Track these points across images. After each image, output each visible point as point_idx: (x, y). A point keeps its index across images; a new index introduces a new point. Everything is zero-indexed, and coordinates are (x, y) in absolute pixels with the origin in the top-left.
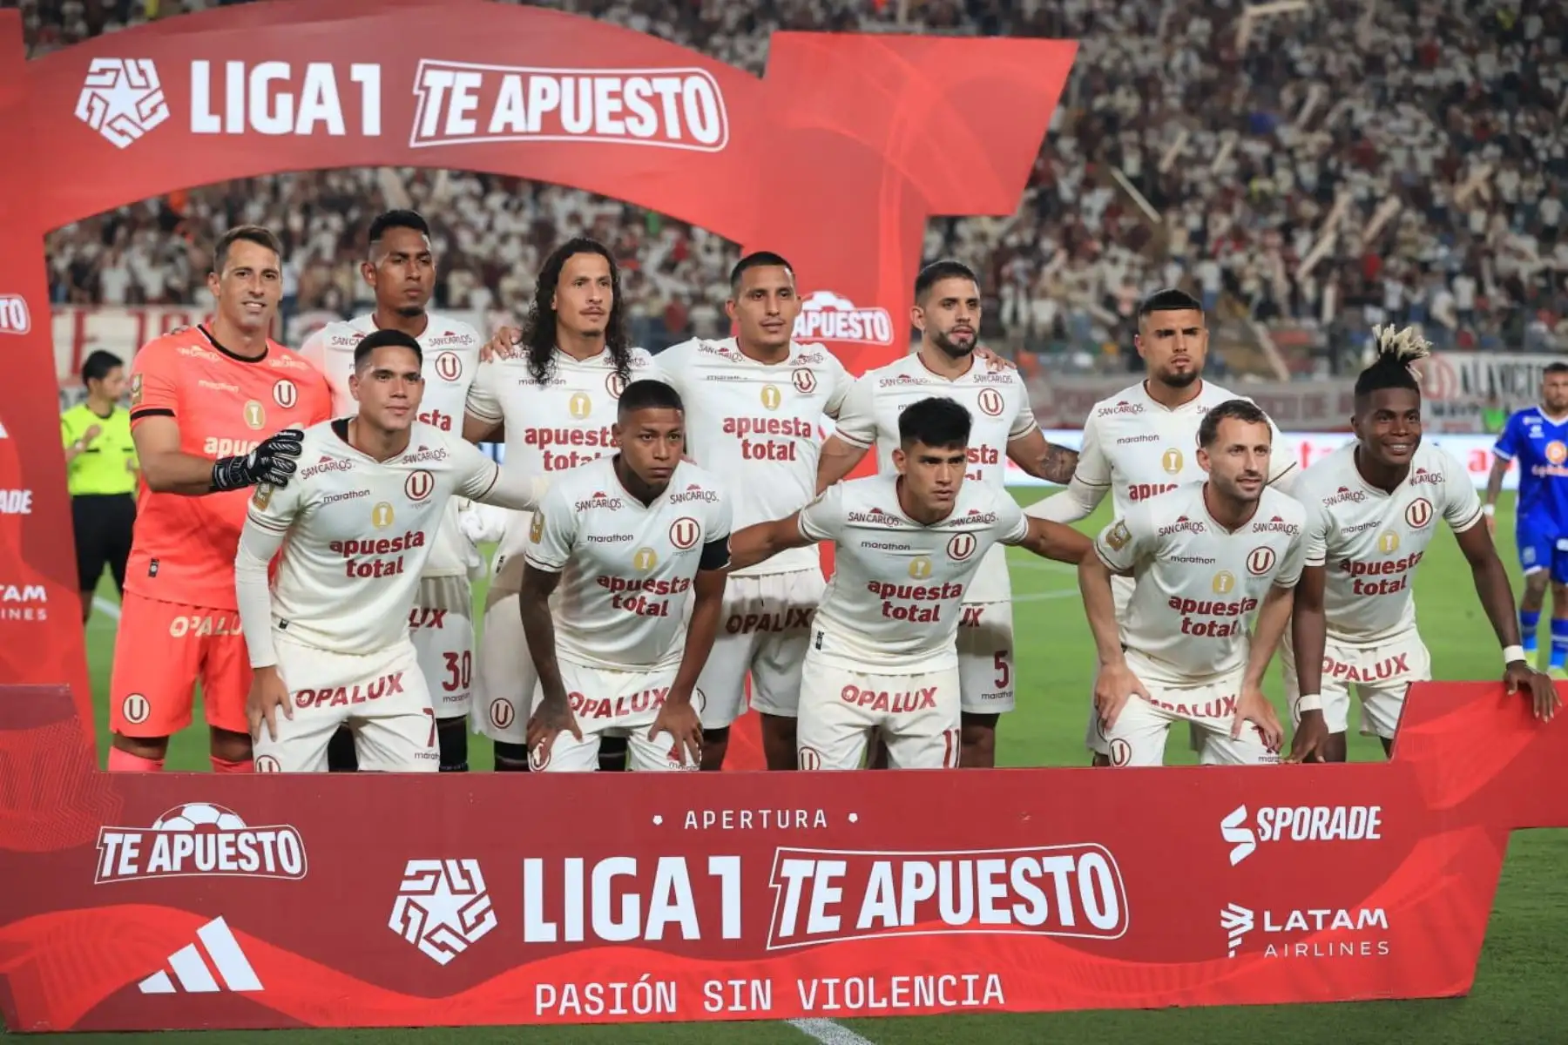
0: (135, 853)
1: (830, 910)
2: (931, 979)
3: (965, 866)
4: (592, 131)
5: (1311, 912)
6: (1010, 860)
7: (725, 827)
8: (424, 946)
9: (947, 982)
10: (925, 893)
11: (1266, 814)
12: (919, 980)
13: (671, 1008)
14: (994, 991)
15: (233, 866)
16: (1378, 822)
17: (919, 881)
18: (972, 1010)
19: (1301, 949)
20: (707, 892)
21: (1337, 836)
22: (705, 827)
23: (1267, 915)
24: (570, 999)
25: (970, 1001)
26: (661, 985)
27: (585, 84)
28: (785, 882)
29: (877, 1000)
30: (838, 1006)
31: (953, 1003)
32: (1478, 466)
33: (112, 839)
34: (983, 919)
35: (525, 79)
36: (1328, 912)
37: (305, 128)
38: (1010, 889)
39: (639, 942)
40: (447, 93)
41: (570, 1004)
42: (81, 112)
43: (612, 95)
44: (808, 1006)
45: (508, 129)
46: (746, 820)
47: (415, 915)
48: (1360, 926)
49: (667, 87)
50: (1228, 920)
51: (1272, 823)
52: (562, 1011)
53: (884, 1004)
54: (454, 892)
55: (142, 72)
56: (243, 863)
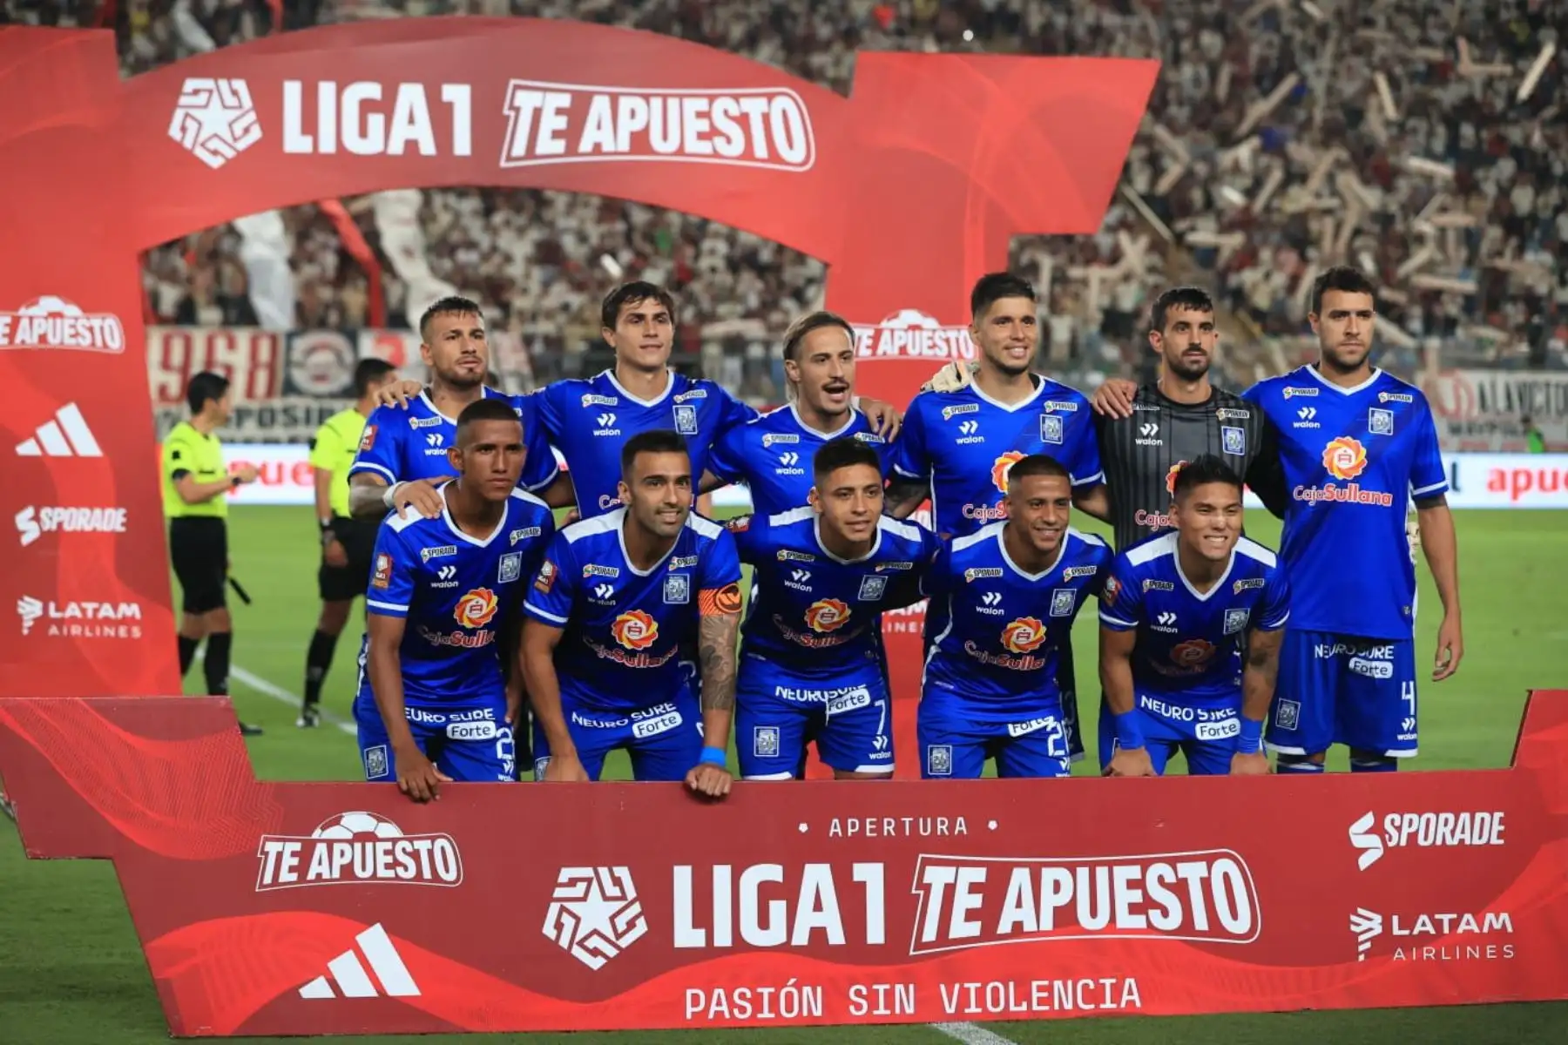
0: (295, 861)
1: (971, 915)
2: (1070, 983)
3: (1102, 872)
4: (680, 151)
5: (1437, 916)
6: (1145, 864)
7: (868, 834)
8: (577, 952)
9: (1085, 986)
10: (1063, 899)
11: (1393, 821)
12: (1058, 984)
13: (818, 1012)
14: (1131, 995)
15: (390, 873)
16: (1502, 828)
17: (1057, 887)
18: (1109, 1013)
19: (1428, 953)
20: (851, 898)
21: (1462, 841)
22: (849, 834)
23: (1395, 919)
24: (719, 1003)
25: (1108, 1005)
26: (807, 990)
27: (673, 104)
28: (927, 888)
29: (1017, 1004)
30: (979, 1010)
31: (1092, 1006)
32: (1497, 485)
33: (273, 848)
34: (1120, 924)
35: (614, 99)
36: (1454, 916)
37: (396, 148)
38: (1145, 894)
39: (786, 947)
40: (537, 114)
41: (719, 1009)
42: (174, 132)
43: (700, 115)
44: (950, 1010)
45: (597, 148)
46: (889, 827)
47: (568, 921)
48: (1486, 930)
49: (754, 107)
50: (1358, 925)
51: (1399, 829)
52: (711, 1016)
53: (1024, 1007)
54: (606, 898)
55: (235, 93)
56: (400, 870)
